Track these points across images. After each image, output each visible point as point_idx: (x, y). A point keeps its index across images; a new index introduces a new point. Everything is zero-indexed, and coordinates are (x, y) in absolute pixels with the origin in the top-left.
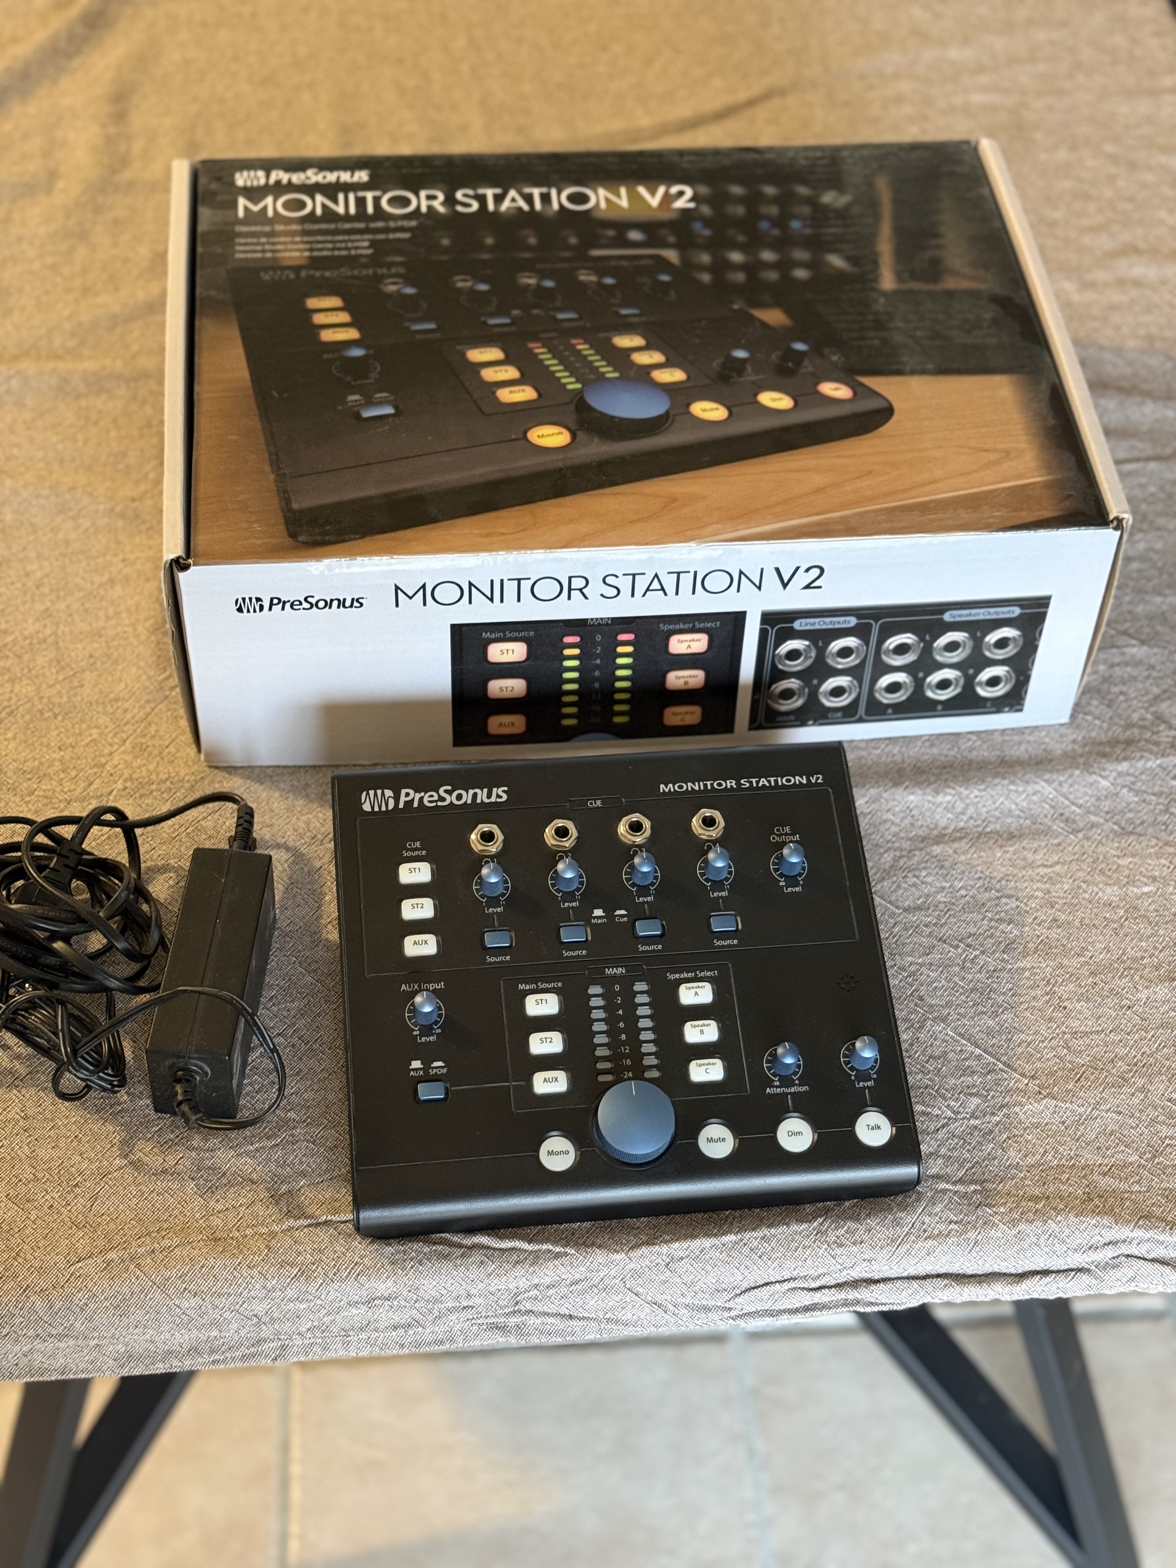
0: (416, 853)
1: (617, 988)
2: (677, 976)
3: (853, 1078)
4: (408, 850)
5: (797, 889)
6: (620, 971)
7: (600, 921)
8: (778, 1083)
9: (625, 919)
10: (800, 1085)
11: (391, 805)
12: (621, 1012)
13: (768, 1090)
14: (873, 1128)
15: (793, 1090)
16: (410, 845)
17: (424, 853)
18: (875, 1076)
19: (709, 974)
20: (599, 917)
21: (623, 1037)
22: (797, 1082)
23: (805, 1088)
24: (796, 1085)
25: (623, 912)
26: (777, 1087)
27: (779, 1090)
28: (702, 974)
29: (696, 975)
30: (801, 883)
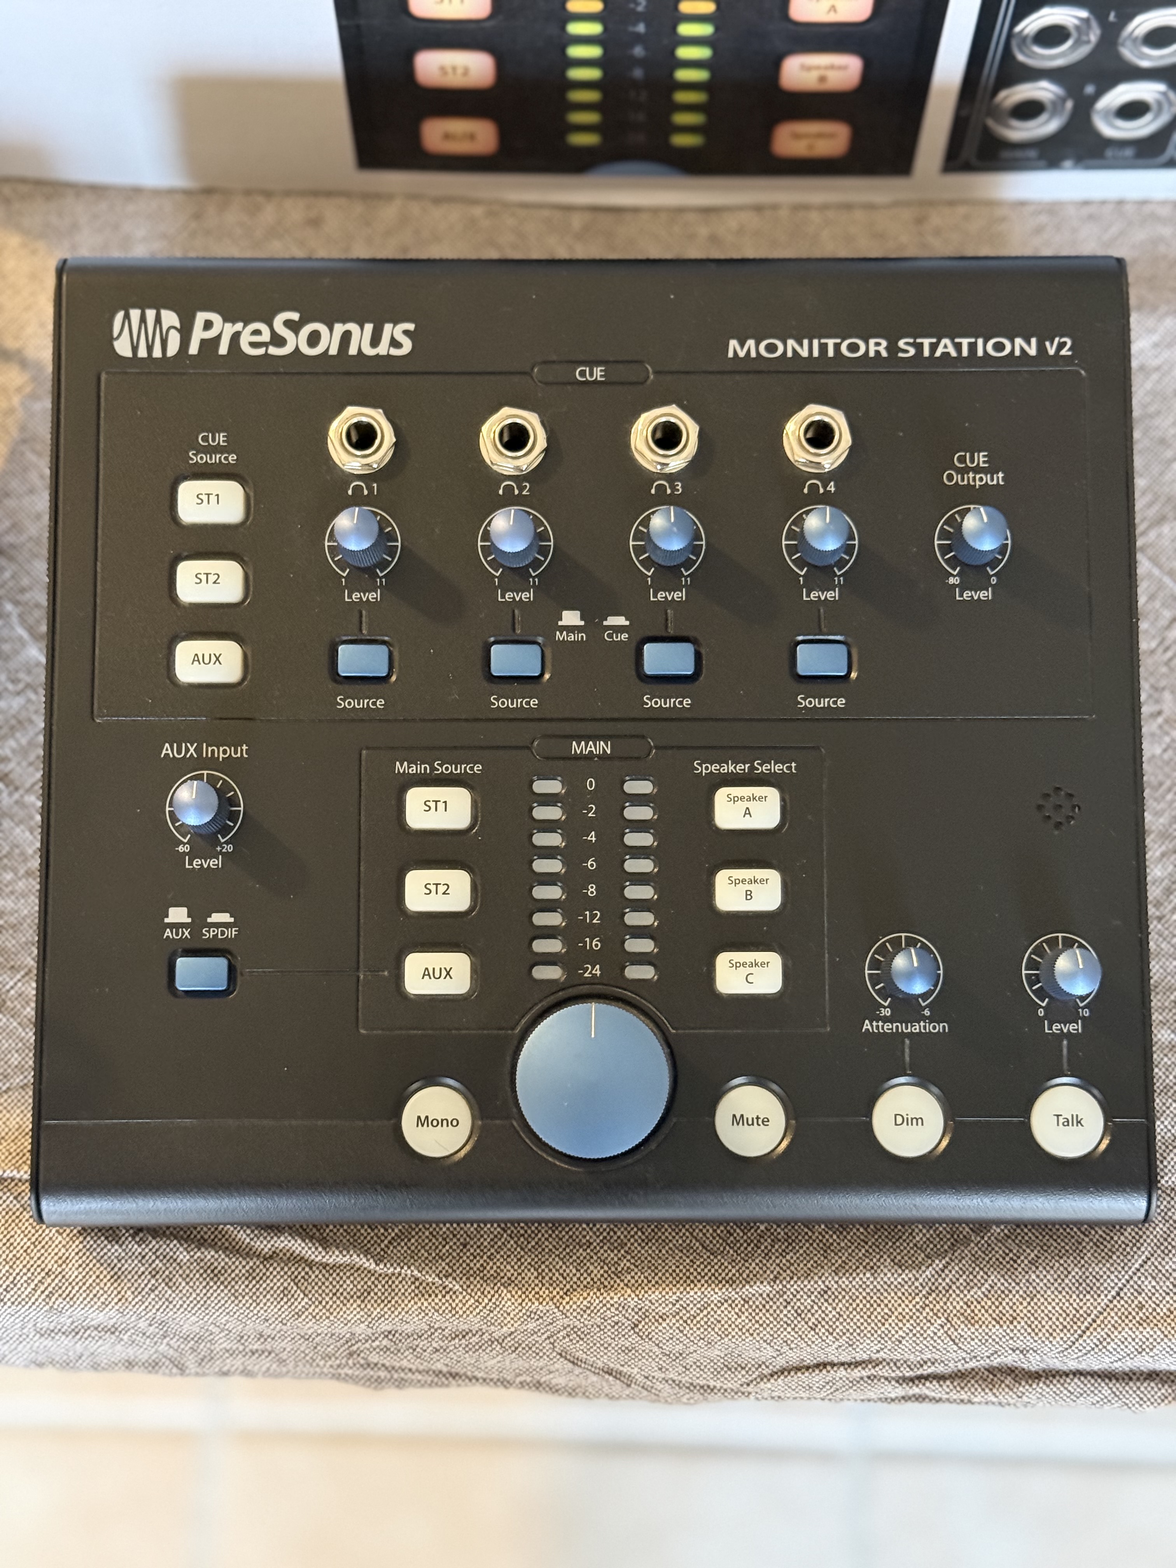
0: (216, 458)
1: (591, 784)
2: (714, 768)
3: (1041, 1013)
4: (200, 450)
5: (983, 595)
6: (602, 747)
7: (572, 638)
8: (887, 1012)
9: (624, 636)
10: (931, 1019)
11: (173, 348)
12: (592, 837)
13: (867, 1025)
14: (1067, 1123)
15: (916, 1028)
16: (205, 439)
17: (232, 458)
18: (1086, 1013)
19: (777, 768)
20: (570, 629)
21: (592, 890)
22: (927, 1012)
23: (940, 1027)
24: (924, 1018)
25: (621, 621)
26: (885, 1020)
27: (887, 1027)
28: (765, 768)
29: (752, 768)
30: (994, 581)
